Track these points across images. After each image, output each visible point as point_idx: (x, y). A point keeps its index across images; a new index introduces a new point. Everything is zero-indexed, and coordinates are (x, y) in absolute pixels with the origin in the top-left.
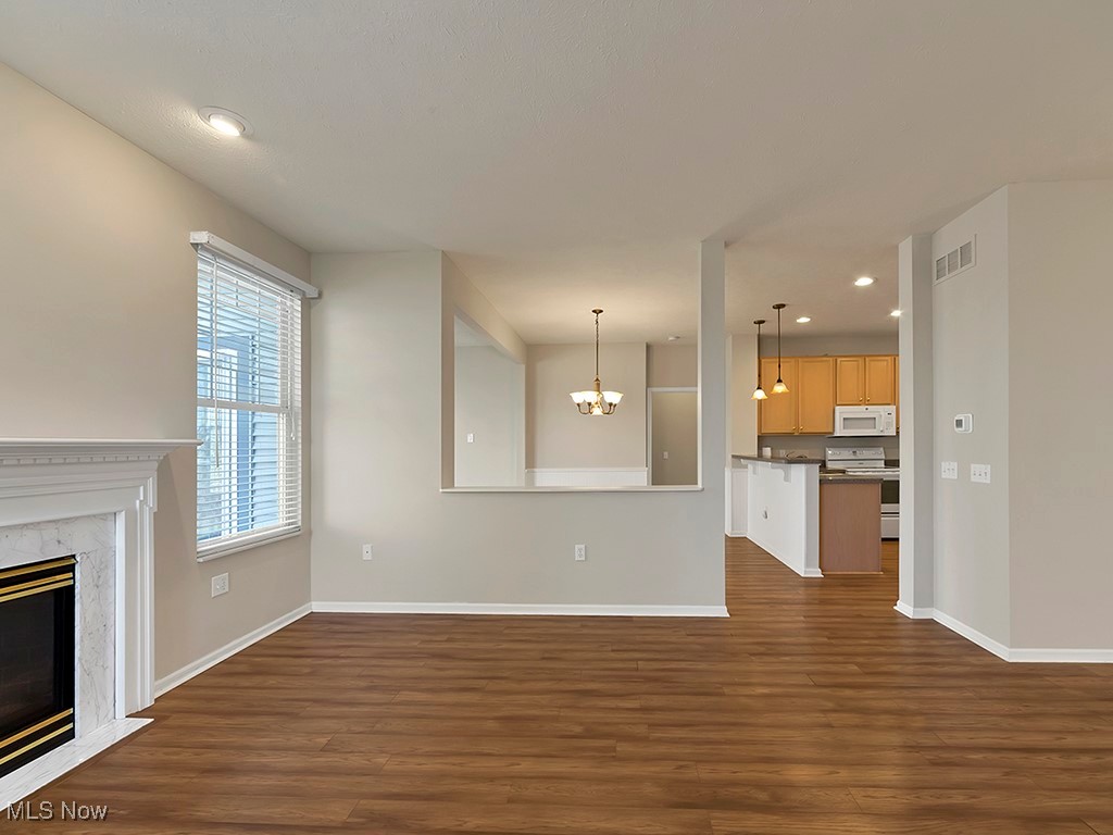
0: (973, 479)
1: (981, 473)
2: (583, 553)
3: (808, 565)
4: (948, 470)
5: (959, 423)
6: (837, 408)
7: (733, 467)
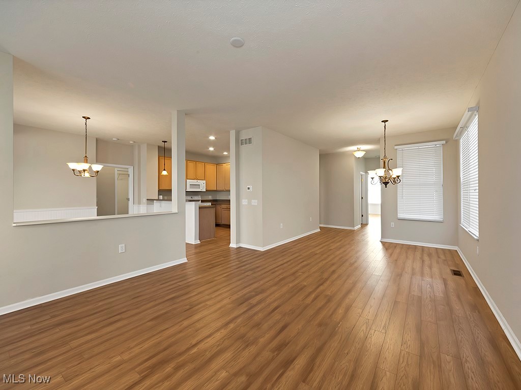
0: (252, 204)
1: (254, 202)
2: (124, 248)
3: (195, 240)
4: (244, 202)
5: (249, 188)
6: (188, 180)
7: (147, 204)
